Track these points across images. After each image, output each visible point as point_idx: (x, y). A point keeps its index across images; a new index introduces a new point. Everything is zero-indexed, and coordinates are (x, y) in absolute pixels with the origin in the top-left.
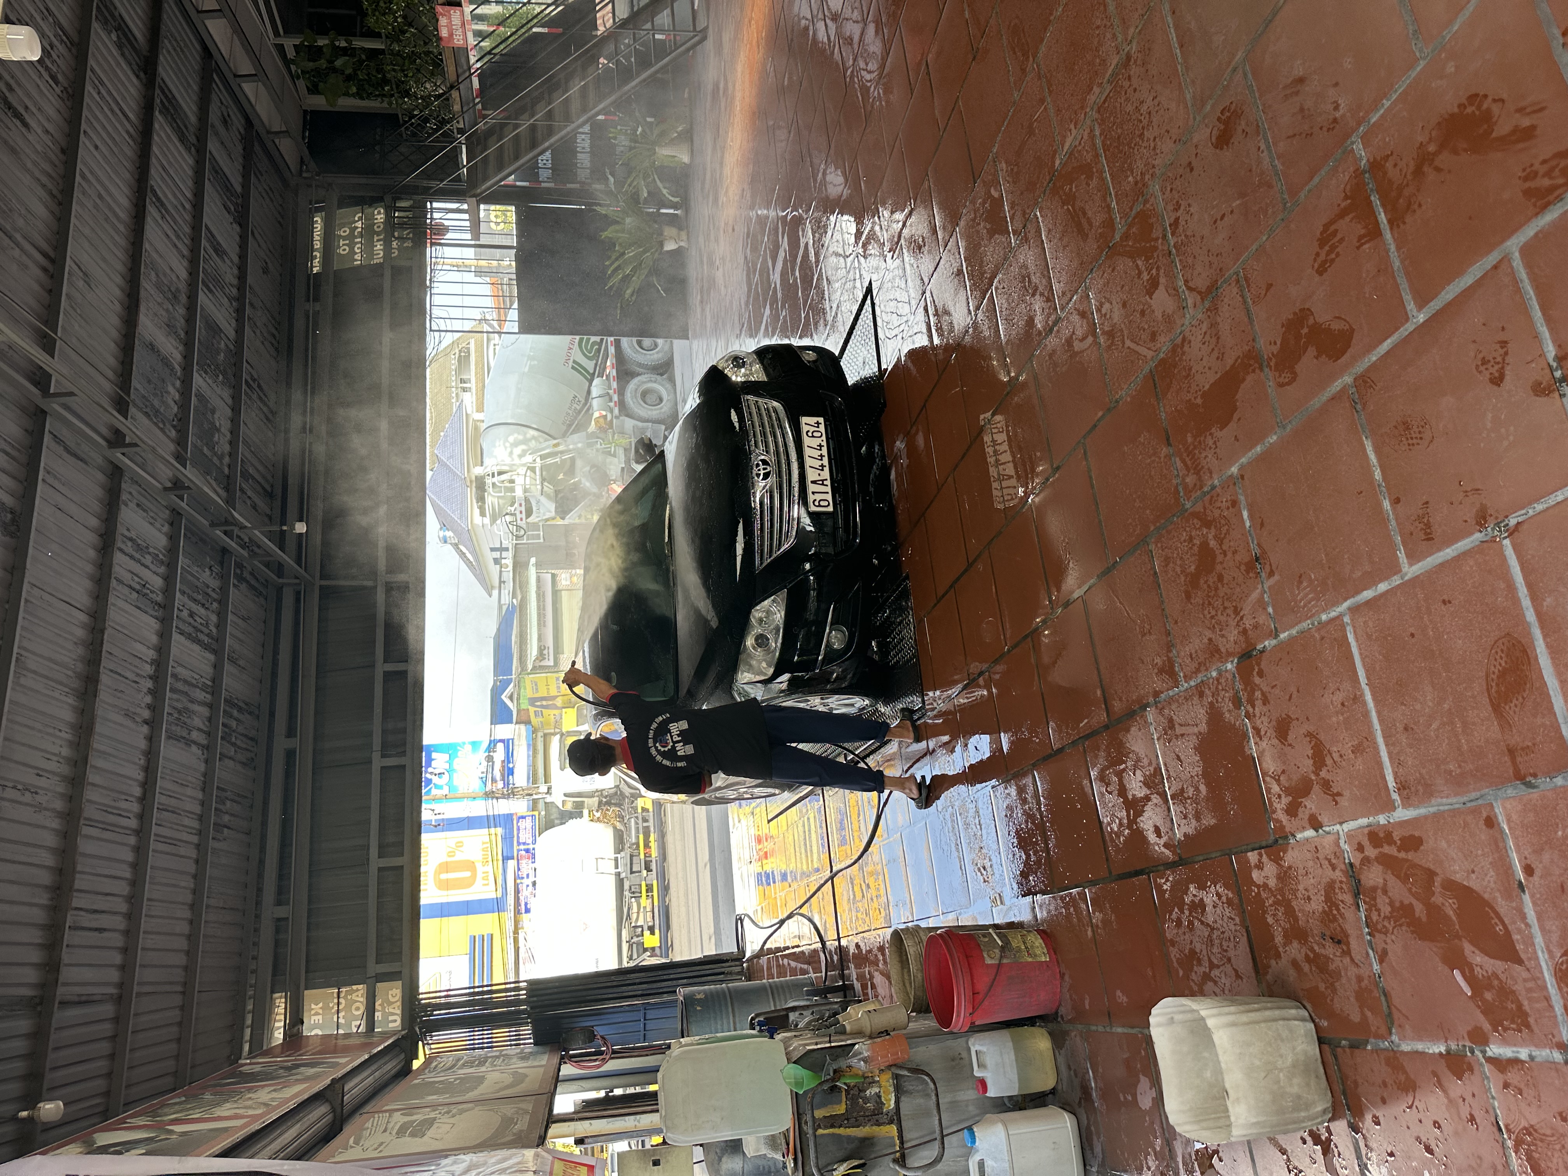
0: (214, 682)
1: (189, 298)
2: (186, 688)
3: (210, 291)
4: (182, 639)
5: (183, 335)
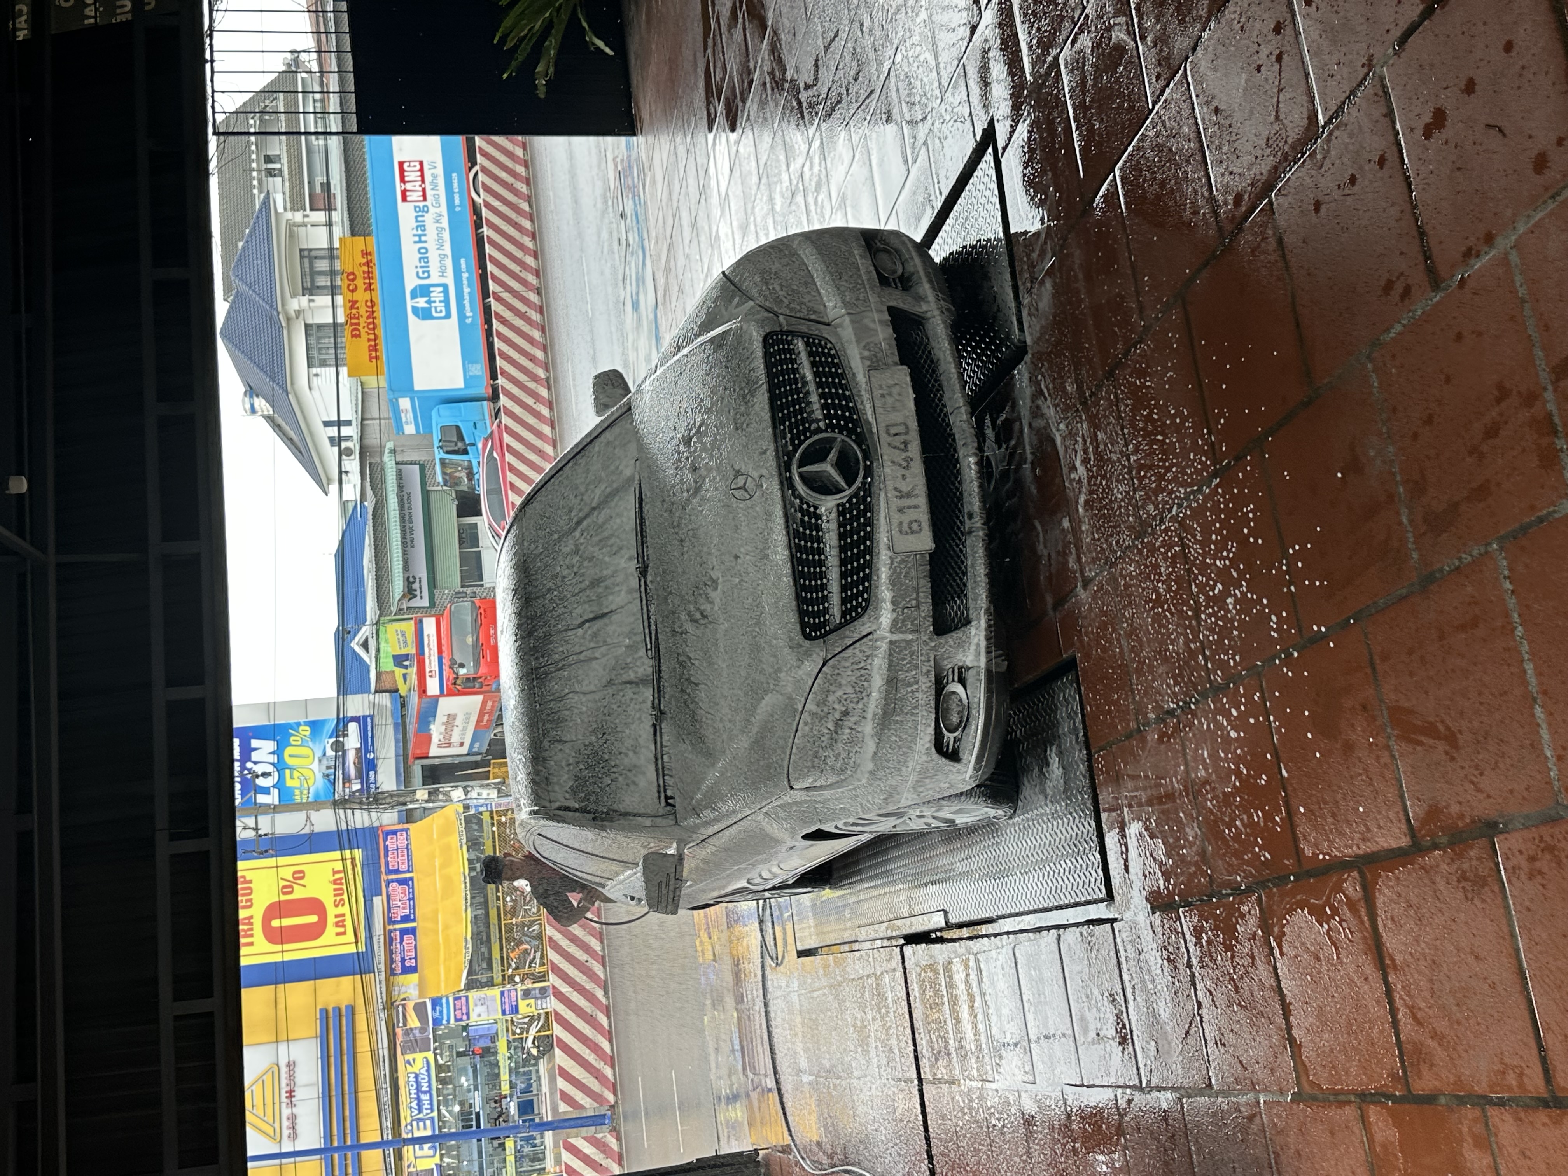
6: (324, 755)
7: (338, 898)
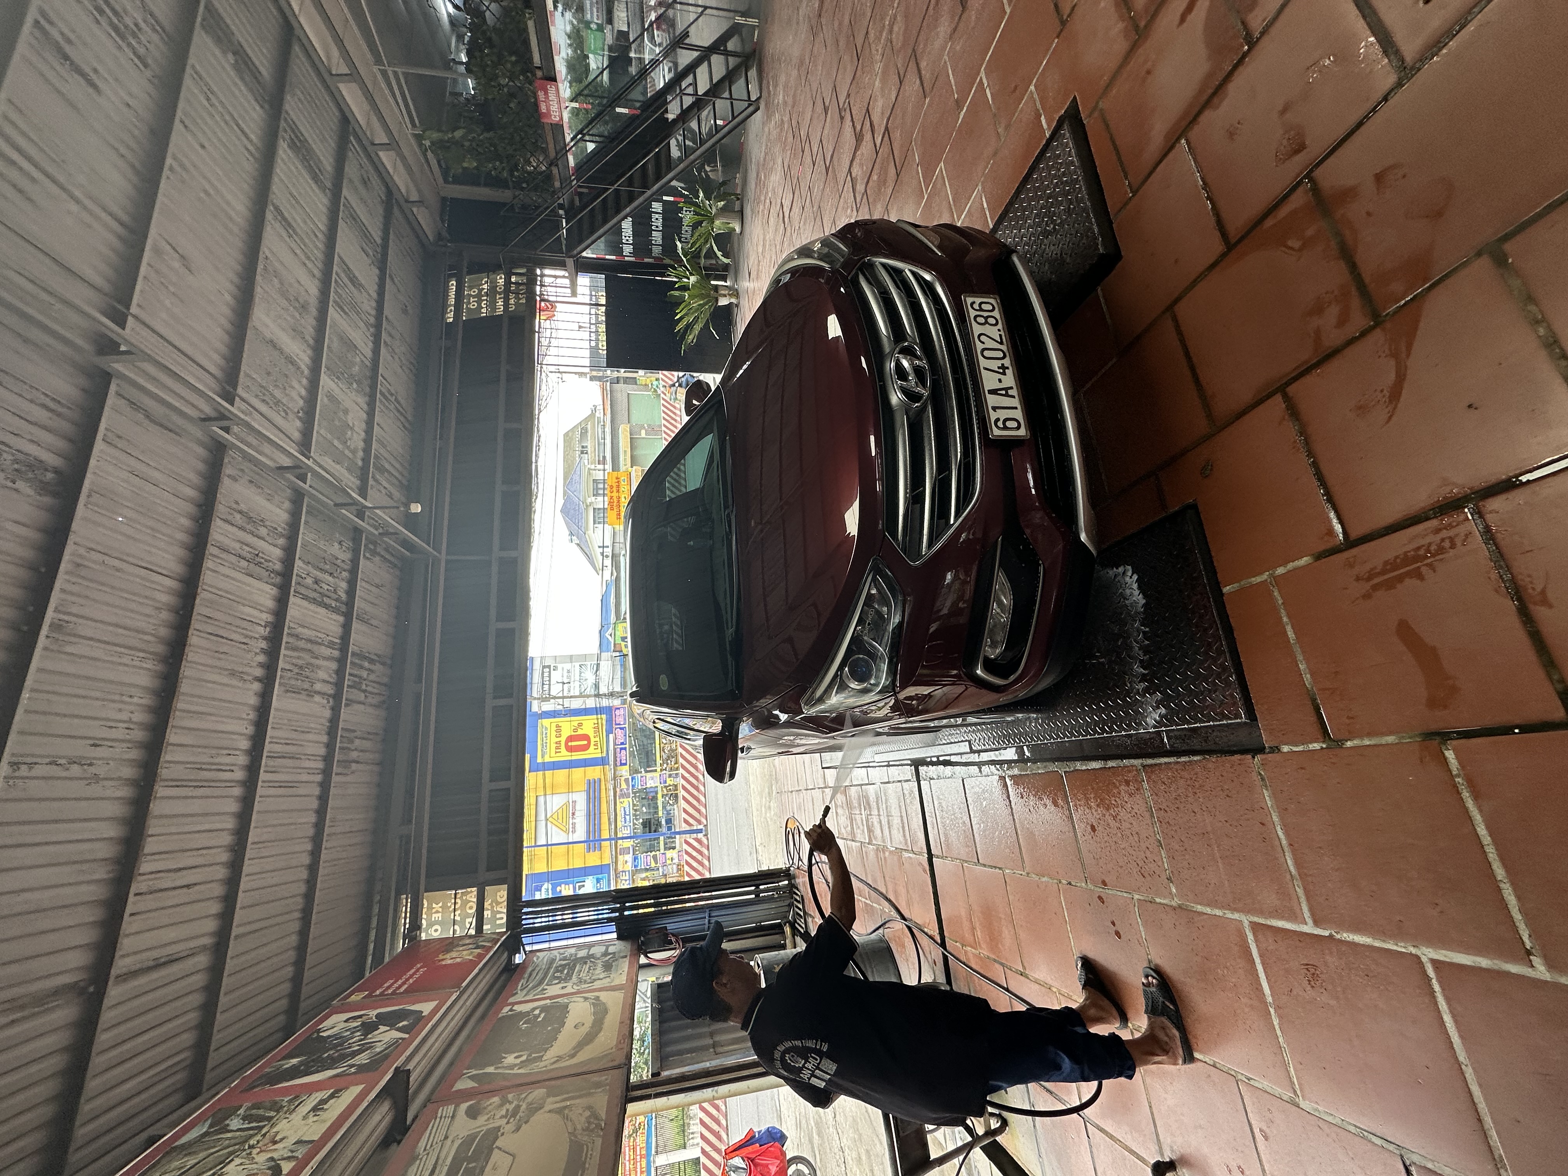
0: (341, 639)
1: (318, 311)
2: (309, 646)
3: (346, 313)
7: (596, 734)
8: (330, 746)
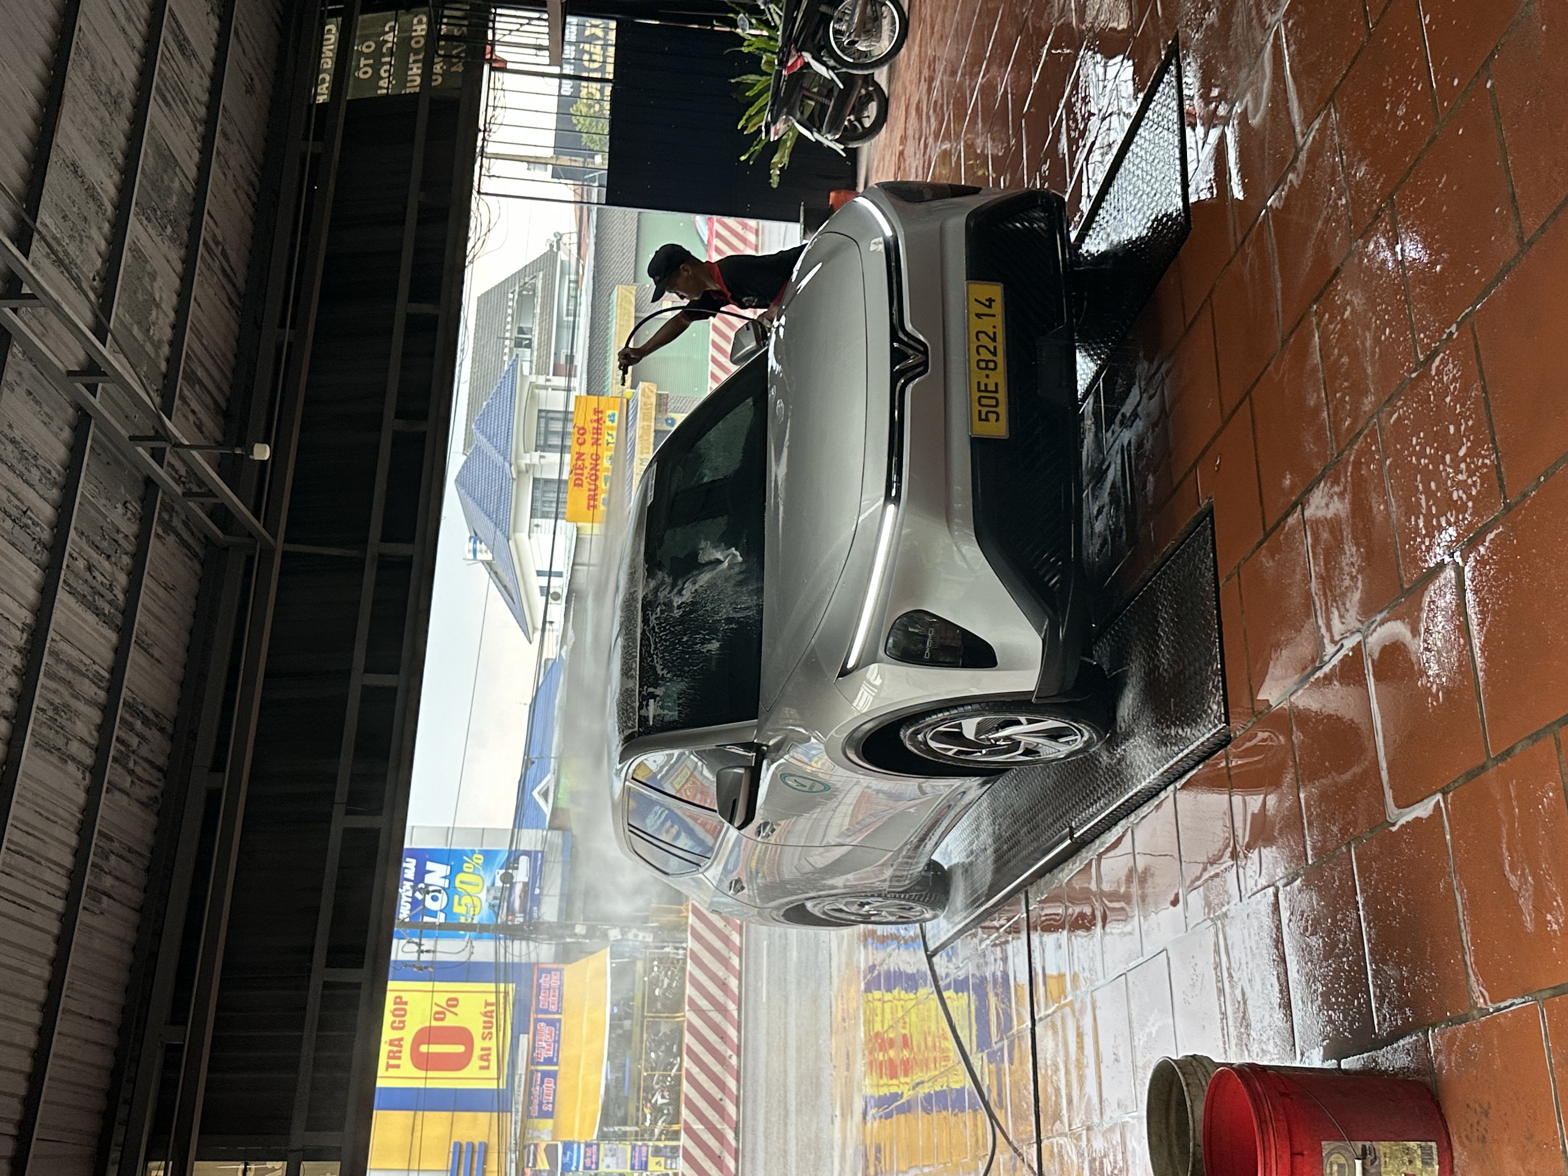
0: (112, 671)
1: (135, 107)
2: (69, 675)
3: (168, 104)
4: (71, 601)
5: (120, 159)
6: (493, 884)
7: (487, 1031)
8: (80, 854)
